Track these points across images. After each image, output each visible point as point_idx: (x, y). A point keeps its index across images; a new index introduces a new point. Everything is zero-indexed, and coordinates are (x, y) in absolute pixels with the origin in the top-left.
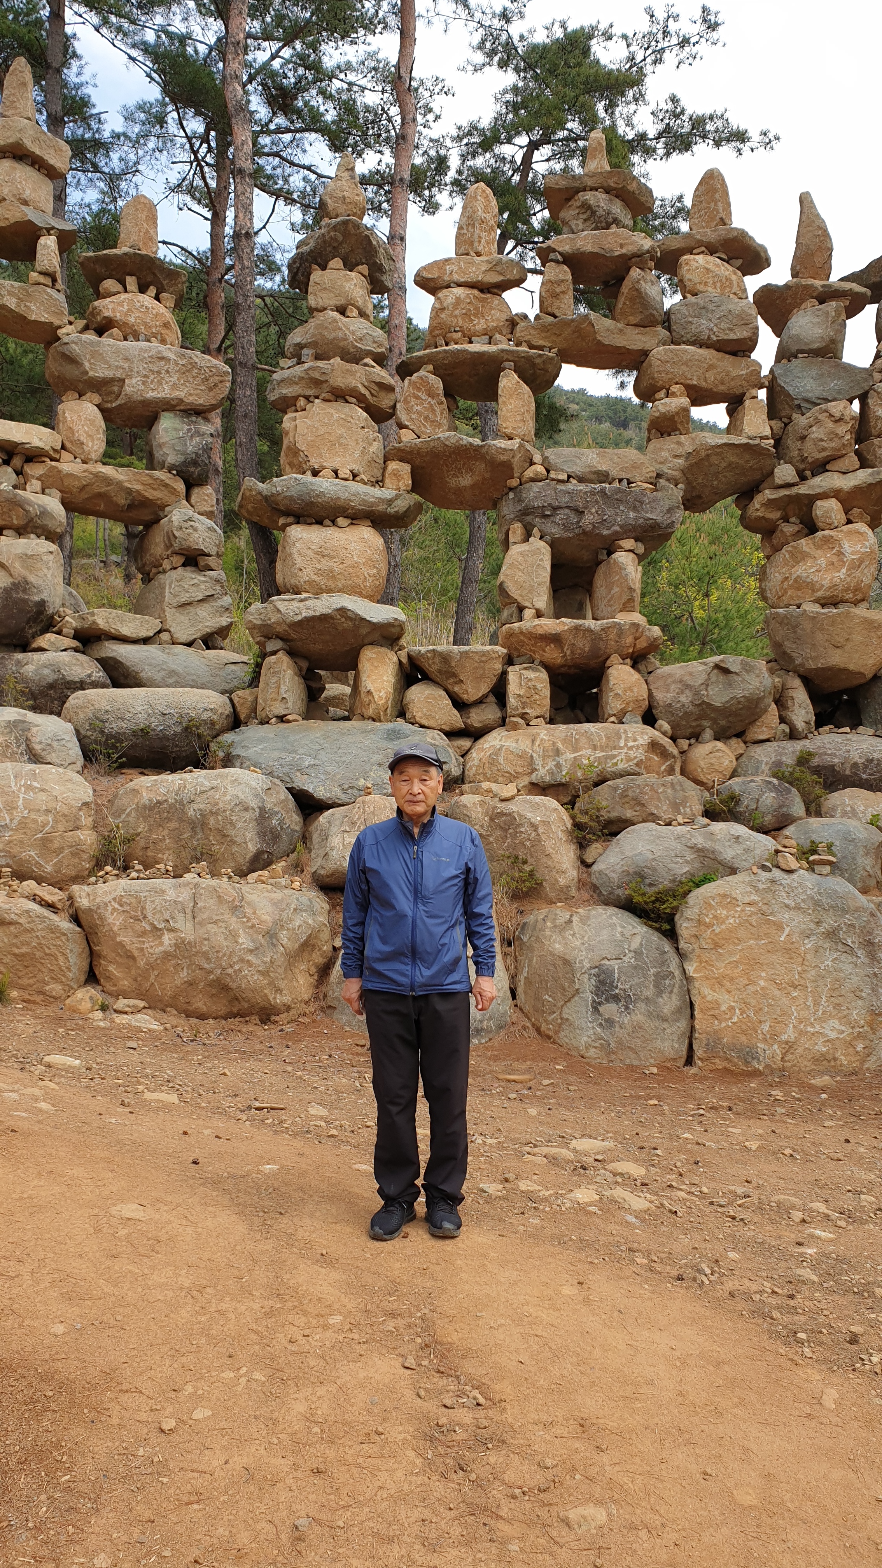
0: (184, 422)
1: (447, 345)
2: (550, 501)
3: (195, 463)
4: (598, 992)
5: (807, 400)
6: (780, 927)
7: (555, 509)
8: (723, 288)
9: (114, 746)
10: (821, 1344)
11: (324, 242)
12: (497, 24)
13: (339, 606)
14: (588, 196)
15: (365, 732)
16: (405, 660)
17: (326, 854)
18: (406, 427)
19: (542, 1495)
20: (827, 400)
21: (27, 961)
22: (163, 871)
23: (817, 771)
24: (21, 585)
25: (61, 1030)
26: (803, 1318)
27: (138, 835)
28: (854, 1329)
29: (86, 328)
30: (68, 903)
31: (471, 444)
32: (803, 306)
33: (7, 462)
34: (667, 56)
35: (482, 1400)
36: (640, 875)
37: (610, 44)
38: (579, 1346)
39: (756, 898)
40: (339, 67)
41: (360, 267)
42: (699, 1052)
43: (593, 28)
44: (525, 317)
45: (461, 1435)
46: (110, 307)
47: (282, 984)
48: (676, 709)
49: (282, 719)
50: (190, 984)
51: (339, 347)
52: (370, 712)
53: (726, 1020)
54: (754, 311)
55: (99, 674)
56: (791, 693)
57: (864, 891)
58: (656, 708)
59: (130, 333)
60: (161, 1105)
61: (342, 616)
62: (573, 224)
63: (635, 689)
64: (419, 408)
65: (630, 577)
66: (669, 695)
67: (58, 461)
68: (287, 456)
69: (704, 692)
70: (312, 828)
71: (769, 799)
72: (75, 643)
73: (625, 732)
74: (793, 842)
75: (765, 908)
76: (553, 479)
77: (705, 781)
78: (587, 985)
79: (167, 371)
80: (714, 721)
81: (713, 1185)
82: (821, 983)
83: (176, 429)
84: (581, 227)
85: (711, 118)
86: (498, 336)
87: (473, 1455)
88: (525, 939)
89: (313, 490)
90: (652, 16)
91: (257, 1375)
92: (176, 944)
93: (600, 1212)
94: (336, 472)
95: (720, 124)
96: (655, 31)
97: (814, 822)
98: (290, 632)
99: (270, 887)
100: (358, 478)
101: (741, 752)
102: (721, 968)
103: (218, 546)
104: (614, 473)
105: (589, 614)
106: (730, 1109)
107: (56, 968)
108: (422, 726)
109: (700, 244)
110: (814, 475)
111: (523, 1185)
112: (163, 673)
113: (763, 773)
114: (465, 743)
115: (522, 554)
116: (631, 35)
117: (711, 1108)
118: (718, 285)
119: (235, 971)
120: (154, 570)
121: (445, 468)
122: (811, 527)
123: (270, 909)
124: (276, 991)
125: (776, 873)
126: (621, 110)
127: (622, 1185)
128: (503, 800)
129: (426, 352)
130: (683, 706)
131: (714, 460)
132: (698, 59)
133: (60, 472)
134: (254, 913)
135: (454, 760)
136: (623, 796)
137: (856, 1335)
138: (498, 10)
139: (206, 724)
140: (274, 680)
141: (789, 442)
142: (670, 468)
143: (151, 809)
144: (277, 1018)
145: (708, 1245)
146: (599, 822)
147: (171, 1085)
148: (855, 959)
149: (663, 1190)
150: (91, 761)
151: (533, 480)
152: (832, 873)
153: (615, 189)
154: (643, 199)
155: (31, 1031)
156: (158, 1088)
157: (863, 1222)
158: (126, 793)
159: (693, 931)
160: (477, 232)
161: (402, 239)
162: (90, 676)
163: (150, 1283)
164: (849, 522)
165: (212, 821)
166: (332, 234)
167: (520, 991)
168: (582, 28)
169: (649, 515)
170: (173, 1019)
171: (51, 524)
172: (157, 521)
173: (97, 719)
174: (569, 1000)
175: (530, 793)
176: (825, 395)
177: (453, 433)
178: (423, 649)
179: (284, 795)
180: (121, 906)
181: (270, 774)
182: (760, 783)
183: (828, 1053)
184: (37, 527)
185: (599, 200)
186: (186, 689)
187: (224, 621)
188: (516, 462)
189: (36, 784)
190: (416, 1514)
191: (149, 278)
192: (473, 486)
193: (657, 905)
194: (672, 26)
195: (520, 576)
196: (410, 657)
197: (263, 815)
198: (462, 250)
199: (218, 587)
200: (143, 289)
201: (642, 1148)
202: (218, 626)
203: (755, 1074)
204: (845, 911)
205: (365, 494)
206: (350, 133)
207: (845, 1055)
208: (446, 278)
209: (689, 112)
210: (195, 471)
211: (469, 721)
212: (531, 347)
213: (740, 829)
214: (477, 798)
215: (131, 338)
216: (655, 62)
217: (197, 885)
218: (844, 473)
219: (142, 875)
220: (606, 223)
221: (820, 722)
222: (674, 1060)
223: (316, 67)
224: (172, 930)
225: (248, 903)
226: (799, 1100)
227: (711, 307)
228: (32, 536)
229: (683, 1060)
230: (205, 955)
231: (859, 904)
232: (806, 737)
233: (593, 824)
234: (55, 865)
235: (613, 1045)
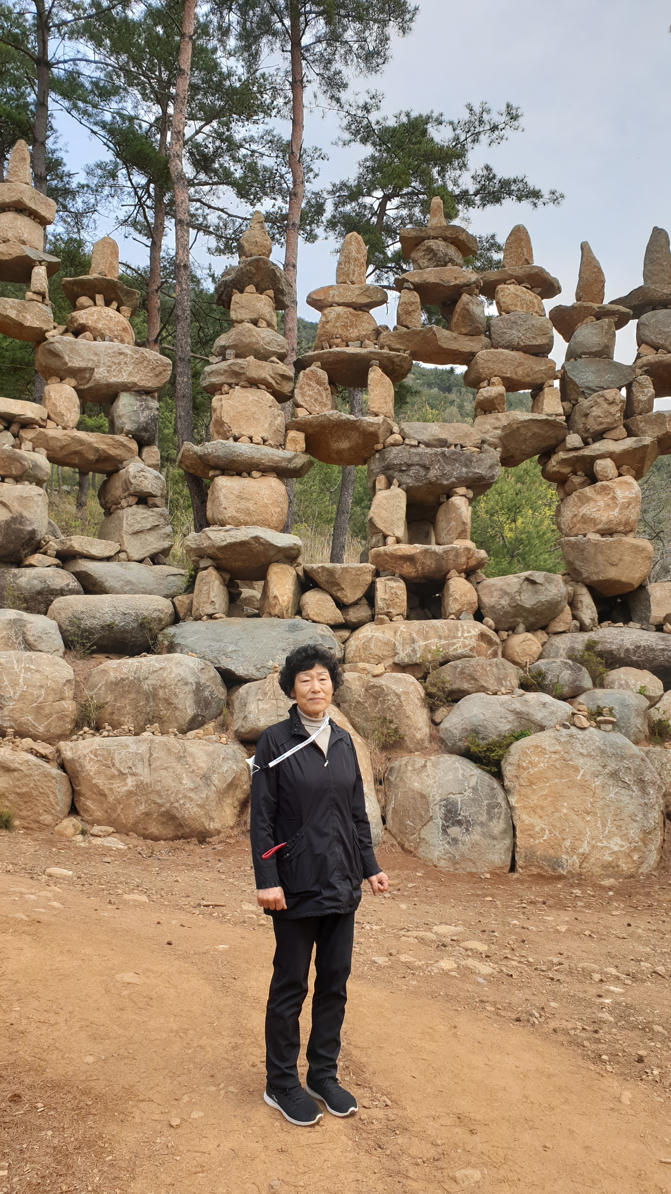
0: (137, 400)
1: (330, 347)
2: (405, 460)
3: (145, 430)
4: (446, 818)
5: (589, 388)
6: (576, 769)
7: (409, 466)
8: (528, 308)
9: (87, 638)
10: (618, 1063)
11: (243, 273)
12: (360, 113)
13: (254, 535)
14: (431, 243)
15: (272, 626)
16: (301, 574)
17: (246, 717)
18: (301, 406)
19: (436, 1163)
20: (603, 388)
21: (26, 798)
22: (127, 731)
23: (600, 654)
24: (18, 519)
25: (54, 849)
26: (605, 1046)
27: (107, 703)
28: (640, 1052)
29: (66, 331)
30: (56, 755)
31: (348, 419)
32: (585, 321)
33: (7, 428)
34: (482, 137)
35: (389, 1103)
36: (475, 732)
37: (441, 127)
38: (452, 1065)
39: (559, 748)
40: (245, 140)
41: (268, 292)
42: (520, 862)
43: (429, 118)
44: (387, 328)
45: (377, 1125)
46: (84, 316)
47: (214, 814)
48: (498, 610)
49: (211, 616)
50: (147, 814)
51: (253, 349)
52: (276, 611)
53: (539, 838)
54: (550, 324)
55: (74, 584)
56: (580, 598)
57: (636, 743)
58: (483, 609)
59: (99, 335)
60: (136, 903)
61: (256, 542)
62: (420, 262)
63: (468, 595)
64: (311, 393)
65: (463, 515)
66: (493, 599)
67: (44, 427)
68: (215, 426)
69: (518, 597)
70: (234, 697)
71: (566, 675)
72: (56, 561)
73: (462, 626)
74: (584, 707)
75: (566, 755)
76: (407, 445)
77: (520, 661)
78: (438, 813)
79: (126, 363)
80: (526, 619)
81: (536, 956)
82: (606, 810)
83: (131, 405)
84: (426, 264)
85: (515, 181)
86: (367, 342)
87: (387, 1139)
88: (392, 779)
89: (234, 452)
90: (471, 110)
91: (231, 1089)
92: (136, 785)
93: (458, 976)
94: (251, 438)
95: (521, 185)
96: (473, 120)
97: (599, 692)
98: (218, 553)
99: (204, 742)
100: (267, 443)
101: (545, 640)
102: (534, 800)
103: (162, 490)
104: (451, 440)
105: (433, 540)
106: (544, 903)
107: (48, 804)
108: (314, 622)
109: (511, 277)
110: (594, 441)
111: (403, 958)
112: (121, 583)
113: (561, 656)
114: (345, 634)
115: (385, 498)
116: (456, 122)
117: (531, 903)
118: (525, 306)
119: (180, 805)
120: (114, 507)
121: (329, 436)
122: (592, 479)
123: (205, 758)
124: (210, 819)
125: (573, 730)
126: (451, 174)
127: (473, 957)
128: (374, 676)
129: (316, 352)
130: (503, 607)
131: (523, 431)
132: (504, 140)
133: (46, 435)
134: (194, 761)
135: (338, 647)
136: (462, 673)
137: (642, 1056)
138: (361, 103)
139: (155, 621)
140: (205, 588)
141: (576, 418)
142: (491, 437)
143: (116, 684)
144: (210, 840)
145: (536, 998)
146: (444, 692)
147: (140, 889)
148: (631, 792)
149: (501, 960)
150: (70, 649)
151: (393, 445)
152: (614, 730)
153: (450, 238)
154: (470, 245)
155: (33, 850)
156: (131, 891)
157: (643, 981)
158: (98, 673)
159: (514, 773)
160: (352, 267)
161: (294, 266)
162: (68, 585)
163: (149, 1027)
164: (620, 475)
165: (161, 693)
166: (248, 268)
167: (389, 818)
168: (421, 116)
169: (477, 471)
170: (135, 840)
171: (40, 474)
172: (117, 471)
173: (75, 617)
174: (425, 825)
175: (393, 670)
176: (602, 384)
177: (335, 411)
178: (315, 566)
179: (214, 673)
180: (96, 756)
181: (203, 657)
182: (560, 663)
183: (612, 861)
184: (29, 477)
185: (439, 245)
186: (141, 595)
187: (166, 544)
188: (381, 432)
189: (32, 667)
190: (352, 1176)
191: (113, 296)
192: (349, 449)
193: (488, 753)
194: (486, 117)
195: (384, 514)
196: (305, 571)
197: (199, 688)
198: (341, 280)
199: (162, 520)
200: (107, 304)
201: (484, 931)
202: (162, 548)
203: (561, 877)
204: (623, 758)
205: (273, 454)
206: (253, 186)
207: (626, 863)
208: (330, 300)
209: (499, 176)
210: (146, 435)
211: (348, 618)
212: (391, 349)
213: (546, 698)
214: (356, 675)
215: (99, 338)
216: (473, 141)
217: (152, 741)
218: (616, 440)
219: (111, 734)
220: (443, 262)
221: (601, 619)
222: (502, 868)
223: (229, 139)
224: (134, 774)
225: (189, 754)
226: (593, 896)
227: (520, 322)
228: (26, 483)
229: (508, 868)
230: (158, 793)
231: (633, 752)
232: (592, 630)
233: (439, 693)
234: (46, 726)
235: (457, 857)
